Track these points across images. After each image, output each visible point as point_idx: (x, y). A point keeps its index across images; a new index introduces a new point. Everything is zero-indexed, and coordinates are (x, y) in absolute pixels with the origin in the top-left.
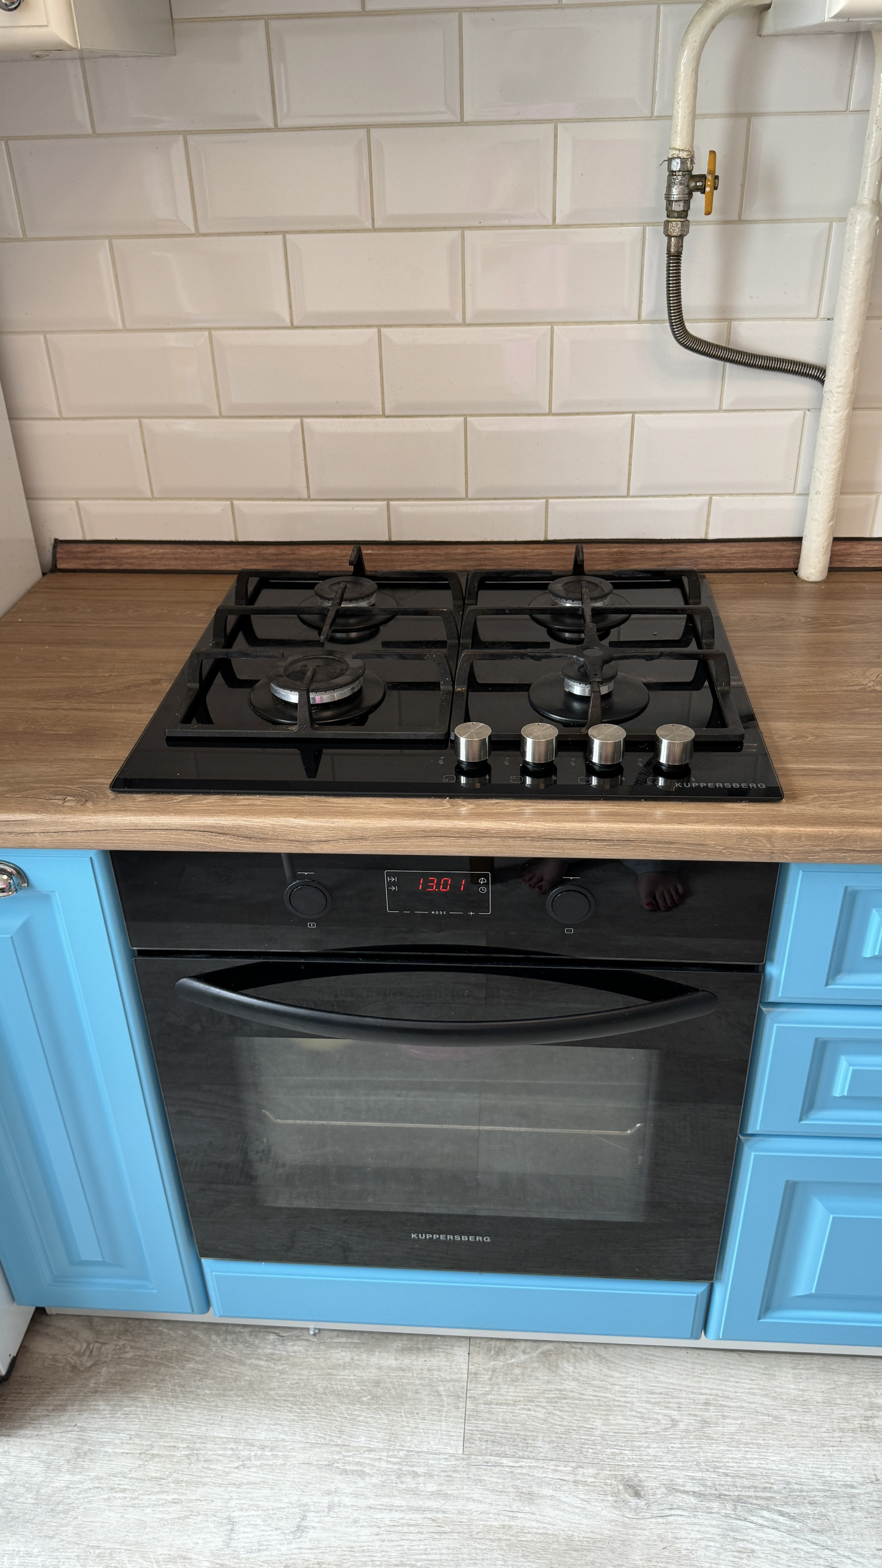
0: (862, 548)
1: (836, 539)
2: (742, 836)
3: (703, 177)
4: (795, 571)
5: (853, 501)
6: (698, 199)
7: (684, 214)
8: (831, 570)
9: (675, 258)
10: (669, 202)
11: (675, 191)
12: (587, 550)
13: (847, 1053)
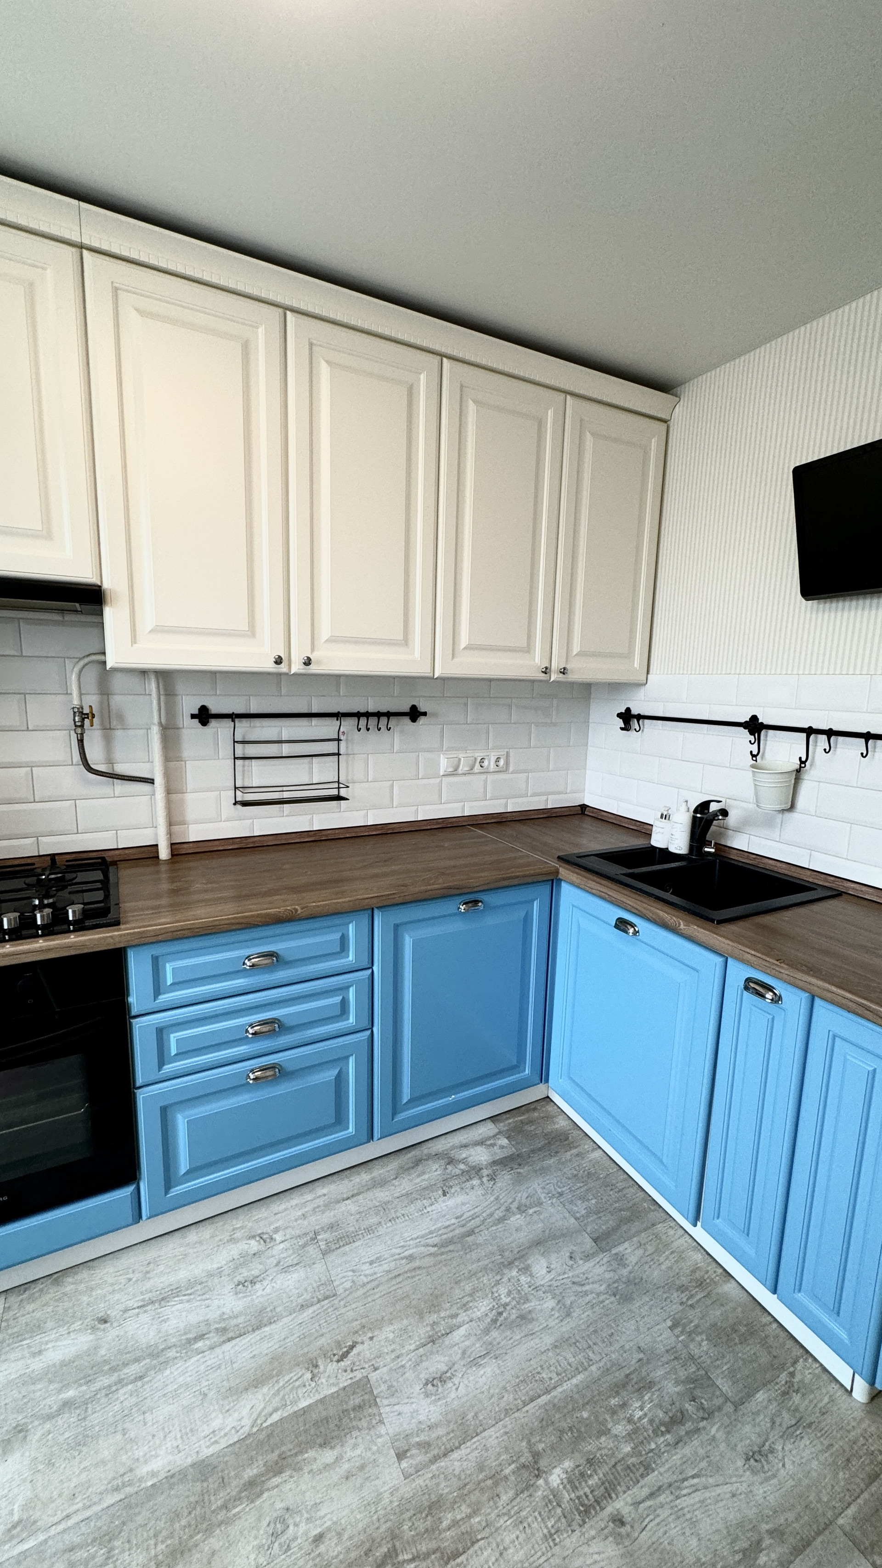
0: (185, 846)
1: (172, 844)
2: (100, 939)
3: (87, 714)
4: (158, 857)
5: (175, 828)
6: (87, 722)
7: (82, 726)
8: (173, 855)
9: (81, 742)
10: (75, 722)
11: (77, 719)
12: (57, 857)
13: (172, 1033)
